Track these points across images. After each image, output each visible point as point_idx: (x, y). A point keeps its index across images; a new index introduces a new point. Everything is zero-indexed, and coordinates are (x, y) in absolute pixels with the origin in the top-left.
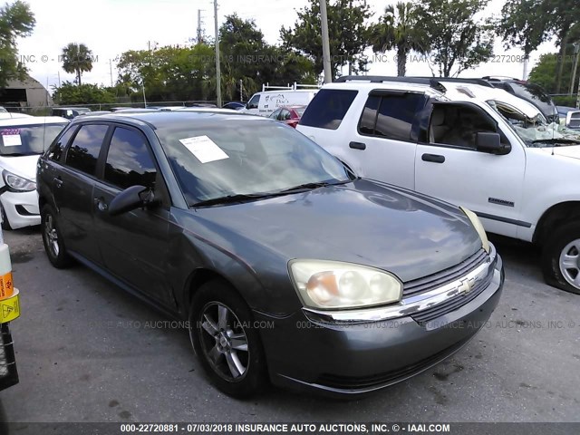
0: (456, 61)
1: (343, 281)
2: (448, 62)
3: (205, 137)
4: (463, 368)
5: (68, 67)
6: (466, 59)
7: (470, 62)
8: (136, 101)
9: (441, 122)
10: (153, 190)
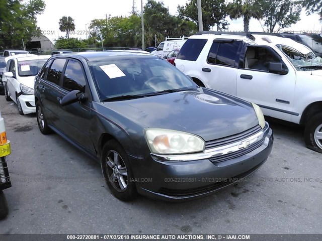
0: (277, 24)
1: (172, 140)
2: (273, 24)
3: (114, 65)
4: (248, 191)
5: (62, 29)
6: (283, 23)
7: (286, 24)
8: (99, 47)
9: (254, 57)
10: (84, 92)
